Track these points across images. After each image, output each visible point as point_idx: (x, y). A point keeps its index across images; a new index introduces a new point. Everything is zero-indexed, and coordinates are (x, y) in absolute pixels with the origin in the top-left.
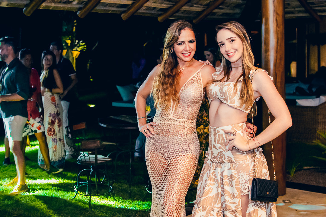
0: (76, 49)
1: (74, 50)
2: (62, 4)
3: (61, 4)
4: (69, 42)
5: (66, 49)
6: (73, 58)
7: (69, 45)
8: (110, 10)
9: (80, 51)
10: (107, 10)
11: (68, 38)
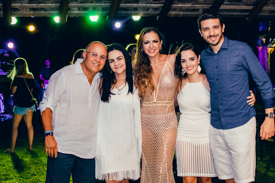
0: (271, 46)
1: (268, 46)
2: (190, 12)
3: (188, 12)
4: (264, 40)
5: (261, 46)
6: (268, 53)
7: (264, 42)
8: (234, 15)
9: (274, 48)
10: (231, 15)
11: (263, 37)
